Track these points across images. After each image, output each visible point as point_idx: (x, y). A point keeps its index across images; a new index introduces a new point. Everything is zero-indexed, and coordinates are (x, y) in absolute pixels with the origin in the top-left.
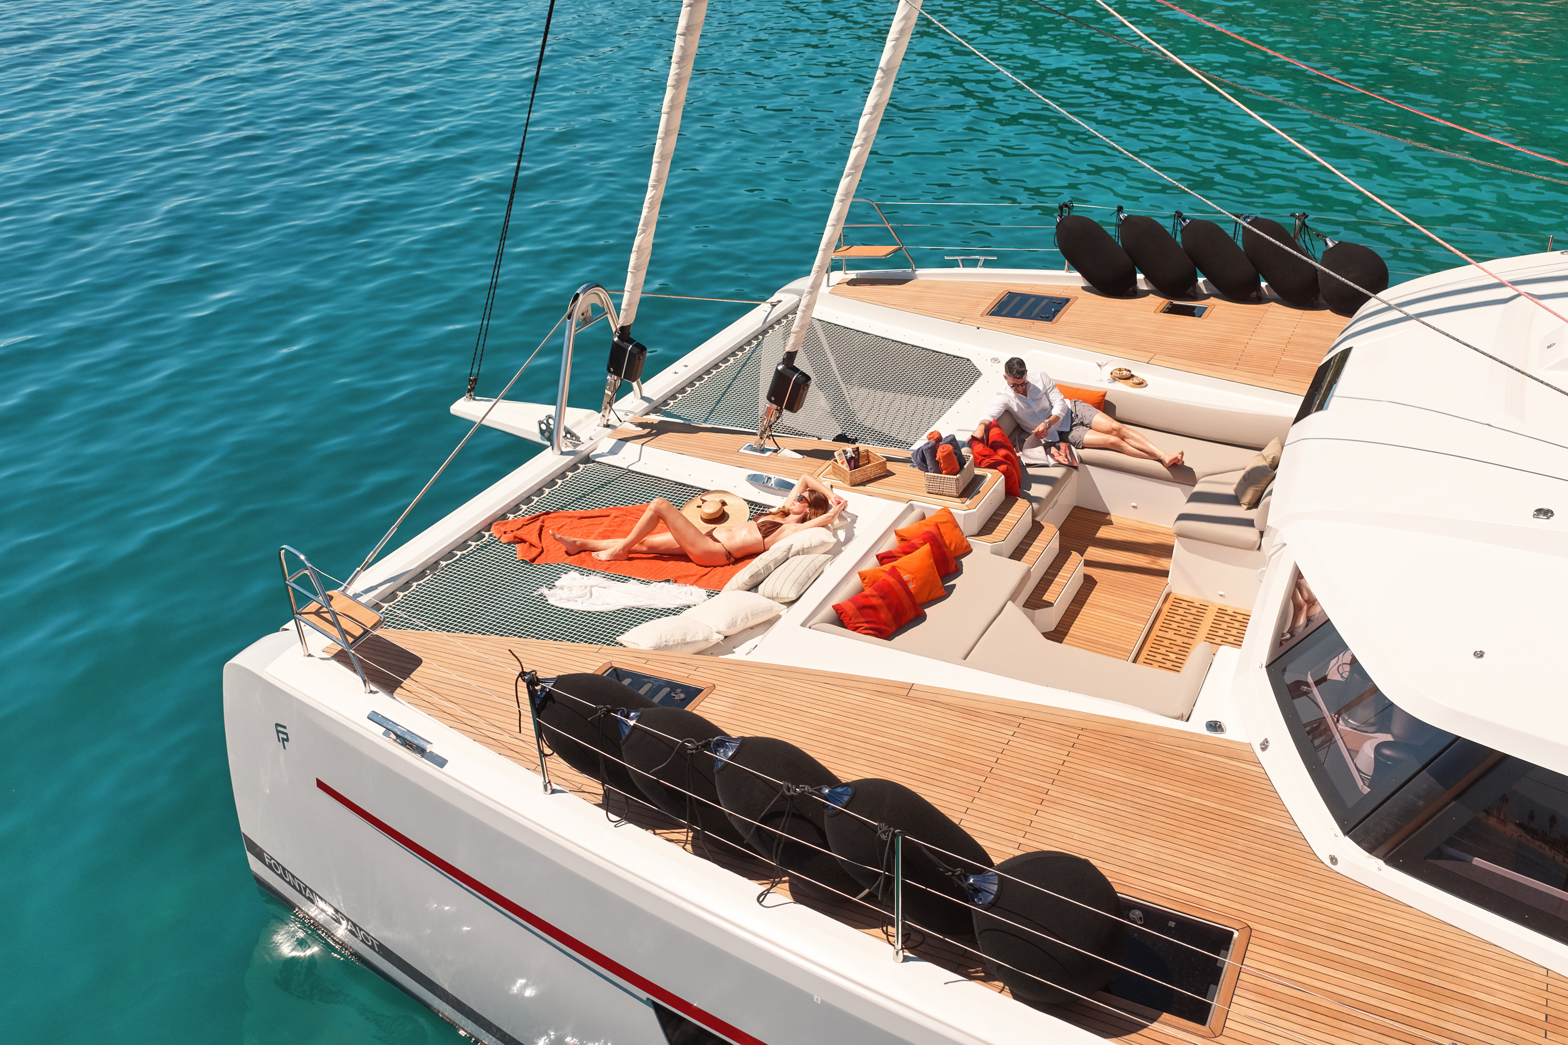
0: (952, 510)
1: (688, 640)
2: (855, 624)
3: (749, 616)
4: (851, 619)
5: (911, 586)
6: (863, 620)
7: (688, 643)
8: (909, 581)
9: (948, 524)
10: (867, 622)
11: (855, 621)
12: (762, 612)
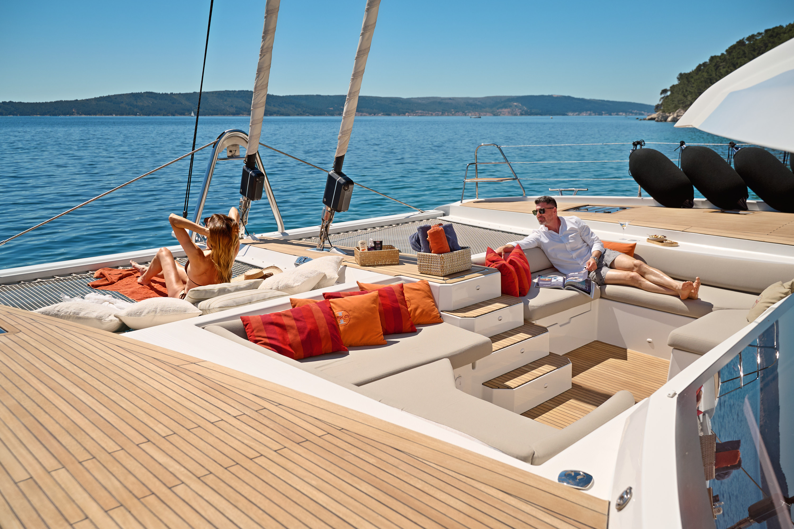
0: (430, 283)
1: (81, 315)
2: (255, 336)
3: (158, 311)
4: (253, 331)
5: (342, 323)
6: (265, 335)
7: (80, 318)
8: (341, 318)
9: (420, 292)
10: (269, 338)
11: (256, 334)
12: (174, 311)
